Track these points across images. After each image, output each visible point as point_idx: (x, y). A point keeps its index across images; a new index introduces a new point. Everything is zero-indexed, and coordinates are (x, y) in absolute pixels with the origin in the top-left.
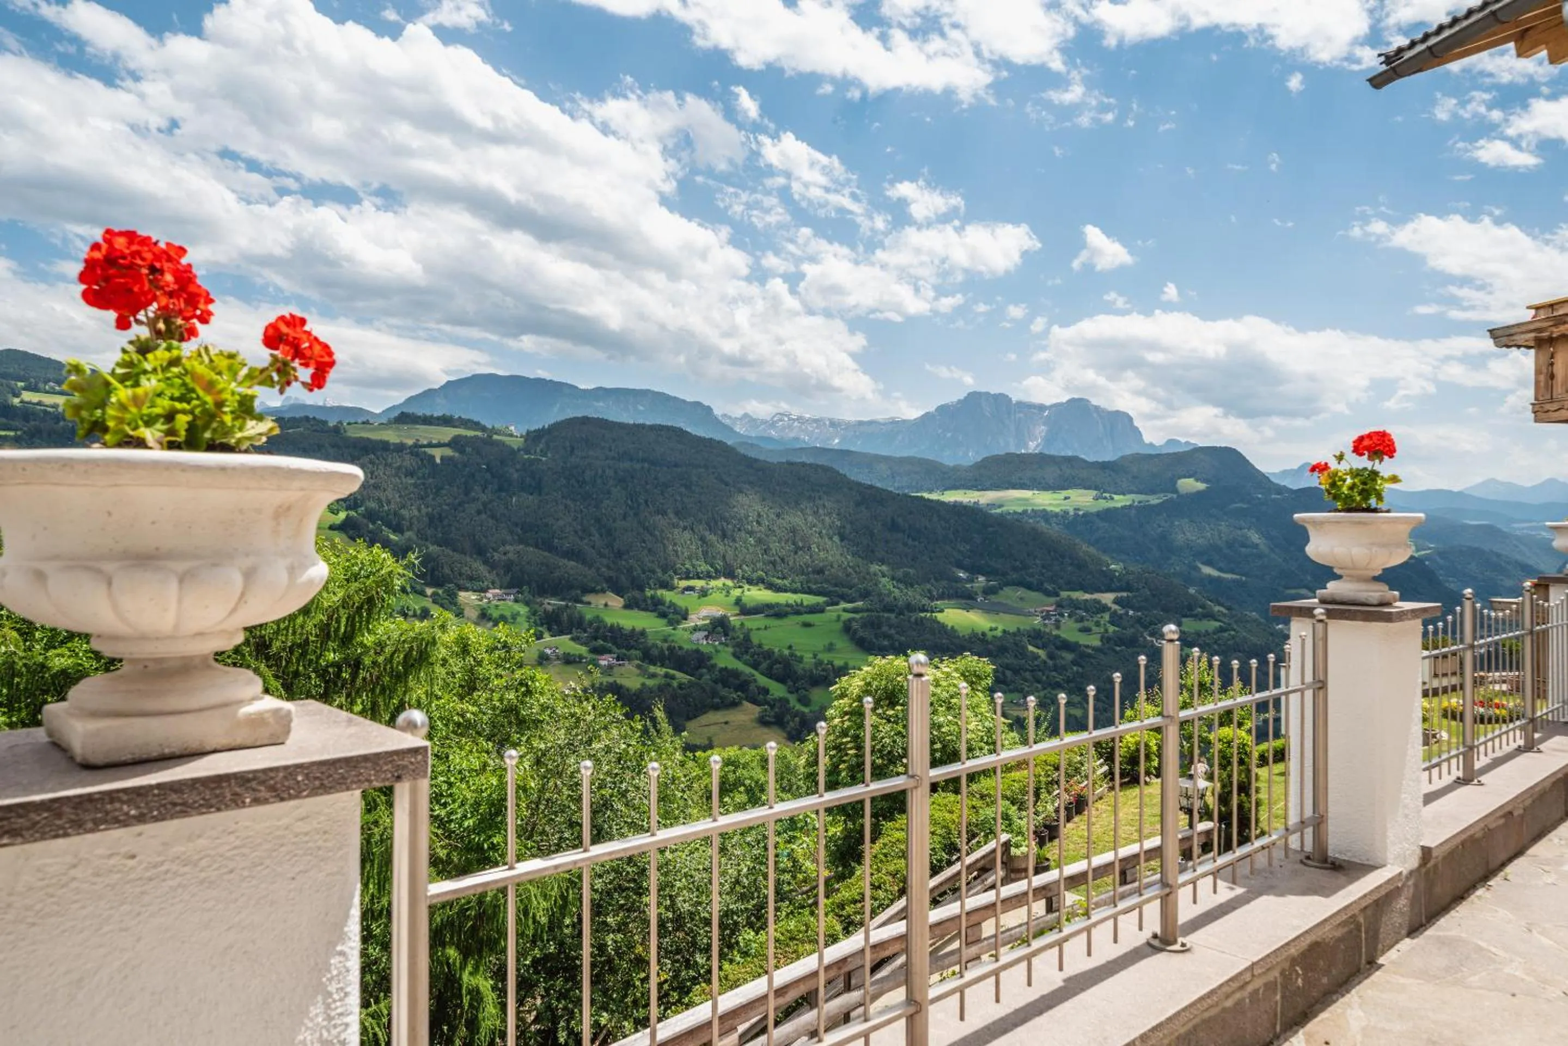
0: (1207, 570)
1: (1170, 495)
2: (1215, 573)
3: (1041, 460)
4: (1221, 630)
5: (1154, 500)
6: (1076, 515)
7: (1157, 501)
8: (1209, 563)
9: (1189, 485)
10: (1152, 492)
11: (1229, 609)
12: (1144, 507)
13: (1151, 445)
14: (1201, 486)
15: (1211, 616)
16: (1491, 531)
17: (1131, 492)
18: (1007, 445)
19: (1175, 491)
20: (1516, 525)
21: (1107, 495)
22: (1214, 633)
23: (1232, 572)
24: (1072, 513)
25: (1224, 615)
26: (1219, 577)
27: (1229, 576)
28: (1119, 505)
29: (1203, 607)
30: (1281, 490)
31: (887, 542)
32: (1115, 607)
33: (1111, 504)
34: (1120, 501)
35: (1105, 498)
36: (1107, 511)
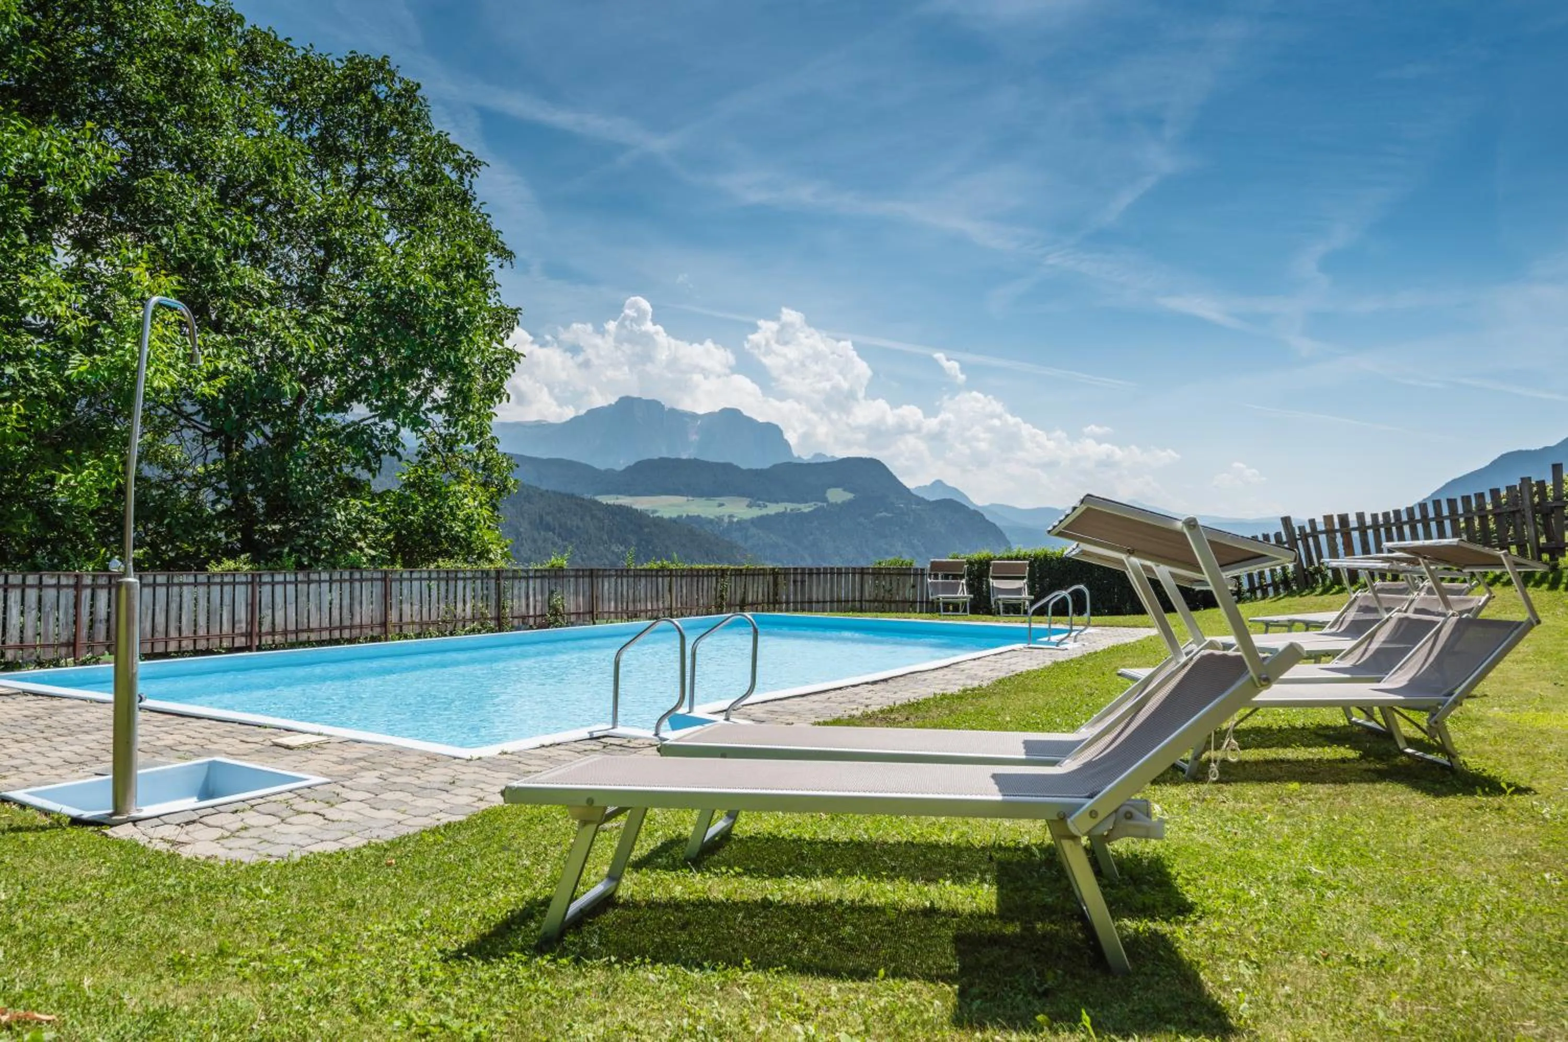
1: (820, 504)
3: (695, 465)
5: (806, 508)
6: (731, 523)
7: (806, 510)
9: (837, 496)
10: (805, 501)
12: (797, 515)
13: (799, 458)
14: (849, 496)
17: (783, 501)
18: (660, 450)
19: (825, 500)
21: (761, 503)
24: (726, 520)
28: (773, 513)
30: (920, 501)
31: (534, 541)
33: (764, 512)
34: (773, 509)
35: (759, 506)
36: (762, 518)
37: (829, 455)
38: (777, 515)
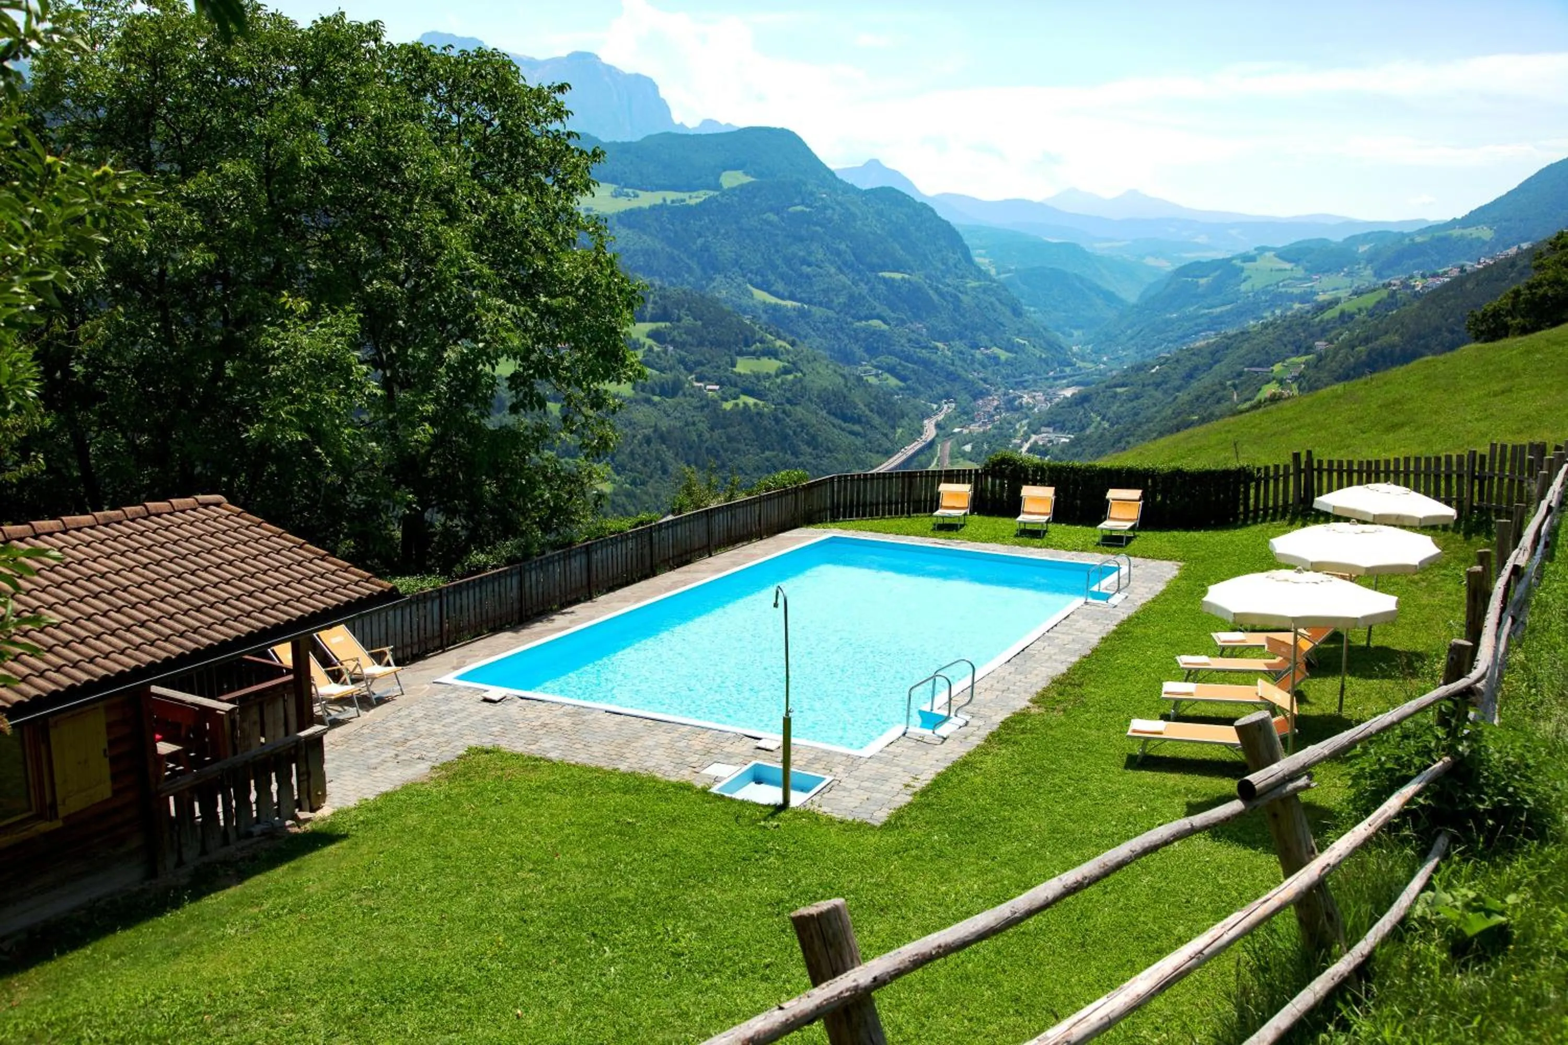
0: (760, 295)
1: (711, 193)
2: (773, 300)
4: (786, 371)
5: (695, 199)
7: (693, 202)
8: (765, 286)
9: (735, 181)
10: (691, 188)
11: (793, 344)
12: (679, 209)
13: (682, 125)
14: (746, 179)
15: (773, 353)
16: (1073, 250)
17: (662, 188)
19: (718, 187)
20: (1097, 245)
21: (630, 191)
22: (777, 376)
23: (792, 297)
25: (788, 352)
26: (776, 305)
27: (789, 304)
28: (646, 205)
29: (762, 341)
32: (649, 342)
33: (634, 204)
34: (647, 200)
35: (627, 195)
36: (630, 213)
37: (723, 122)
38: (653, 208)
